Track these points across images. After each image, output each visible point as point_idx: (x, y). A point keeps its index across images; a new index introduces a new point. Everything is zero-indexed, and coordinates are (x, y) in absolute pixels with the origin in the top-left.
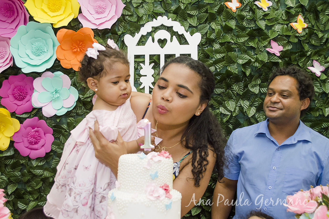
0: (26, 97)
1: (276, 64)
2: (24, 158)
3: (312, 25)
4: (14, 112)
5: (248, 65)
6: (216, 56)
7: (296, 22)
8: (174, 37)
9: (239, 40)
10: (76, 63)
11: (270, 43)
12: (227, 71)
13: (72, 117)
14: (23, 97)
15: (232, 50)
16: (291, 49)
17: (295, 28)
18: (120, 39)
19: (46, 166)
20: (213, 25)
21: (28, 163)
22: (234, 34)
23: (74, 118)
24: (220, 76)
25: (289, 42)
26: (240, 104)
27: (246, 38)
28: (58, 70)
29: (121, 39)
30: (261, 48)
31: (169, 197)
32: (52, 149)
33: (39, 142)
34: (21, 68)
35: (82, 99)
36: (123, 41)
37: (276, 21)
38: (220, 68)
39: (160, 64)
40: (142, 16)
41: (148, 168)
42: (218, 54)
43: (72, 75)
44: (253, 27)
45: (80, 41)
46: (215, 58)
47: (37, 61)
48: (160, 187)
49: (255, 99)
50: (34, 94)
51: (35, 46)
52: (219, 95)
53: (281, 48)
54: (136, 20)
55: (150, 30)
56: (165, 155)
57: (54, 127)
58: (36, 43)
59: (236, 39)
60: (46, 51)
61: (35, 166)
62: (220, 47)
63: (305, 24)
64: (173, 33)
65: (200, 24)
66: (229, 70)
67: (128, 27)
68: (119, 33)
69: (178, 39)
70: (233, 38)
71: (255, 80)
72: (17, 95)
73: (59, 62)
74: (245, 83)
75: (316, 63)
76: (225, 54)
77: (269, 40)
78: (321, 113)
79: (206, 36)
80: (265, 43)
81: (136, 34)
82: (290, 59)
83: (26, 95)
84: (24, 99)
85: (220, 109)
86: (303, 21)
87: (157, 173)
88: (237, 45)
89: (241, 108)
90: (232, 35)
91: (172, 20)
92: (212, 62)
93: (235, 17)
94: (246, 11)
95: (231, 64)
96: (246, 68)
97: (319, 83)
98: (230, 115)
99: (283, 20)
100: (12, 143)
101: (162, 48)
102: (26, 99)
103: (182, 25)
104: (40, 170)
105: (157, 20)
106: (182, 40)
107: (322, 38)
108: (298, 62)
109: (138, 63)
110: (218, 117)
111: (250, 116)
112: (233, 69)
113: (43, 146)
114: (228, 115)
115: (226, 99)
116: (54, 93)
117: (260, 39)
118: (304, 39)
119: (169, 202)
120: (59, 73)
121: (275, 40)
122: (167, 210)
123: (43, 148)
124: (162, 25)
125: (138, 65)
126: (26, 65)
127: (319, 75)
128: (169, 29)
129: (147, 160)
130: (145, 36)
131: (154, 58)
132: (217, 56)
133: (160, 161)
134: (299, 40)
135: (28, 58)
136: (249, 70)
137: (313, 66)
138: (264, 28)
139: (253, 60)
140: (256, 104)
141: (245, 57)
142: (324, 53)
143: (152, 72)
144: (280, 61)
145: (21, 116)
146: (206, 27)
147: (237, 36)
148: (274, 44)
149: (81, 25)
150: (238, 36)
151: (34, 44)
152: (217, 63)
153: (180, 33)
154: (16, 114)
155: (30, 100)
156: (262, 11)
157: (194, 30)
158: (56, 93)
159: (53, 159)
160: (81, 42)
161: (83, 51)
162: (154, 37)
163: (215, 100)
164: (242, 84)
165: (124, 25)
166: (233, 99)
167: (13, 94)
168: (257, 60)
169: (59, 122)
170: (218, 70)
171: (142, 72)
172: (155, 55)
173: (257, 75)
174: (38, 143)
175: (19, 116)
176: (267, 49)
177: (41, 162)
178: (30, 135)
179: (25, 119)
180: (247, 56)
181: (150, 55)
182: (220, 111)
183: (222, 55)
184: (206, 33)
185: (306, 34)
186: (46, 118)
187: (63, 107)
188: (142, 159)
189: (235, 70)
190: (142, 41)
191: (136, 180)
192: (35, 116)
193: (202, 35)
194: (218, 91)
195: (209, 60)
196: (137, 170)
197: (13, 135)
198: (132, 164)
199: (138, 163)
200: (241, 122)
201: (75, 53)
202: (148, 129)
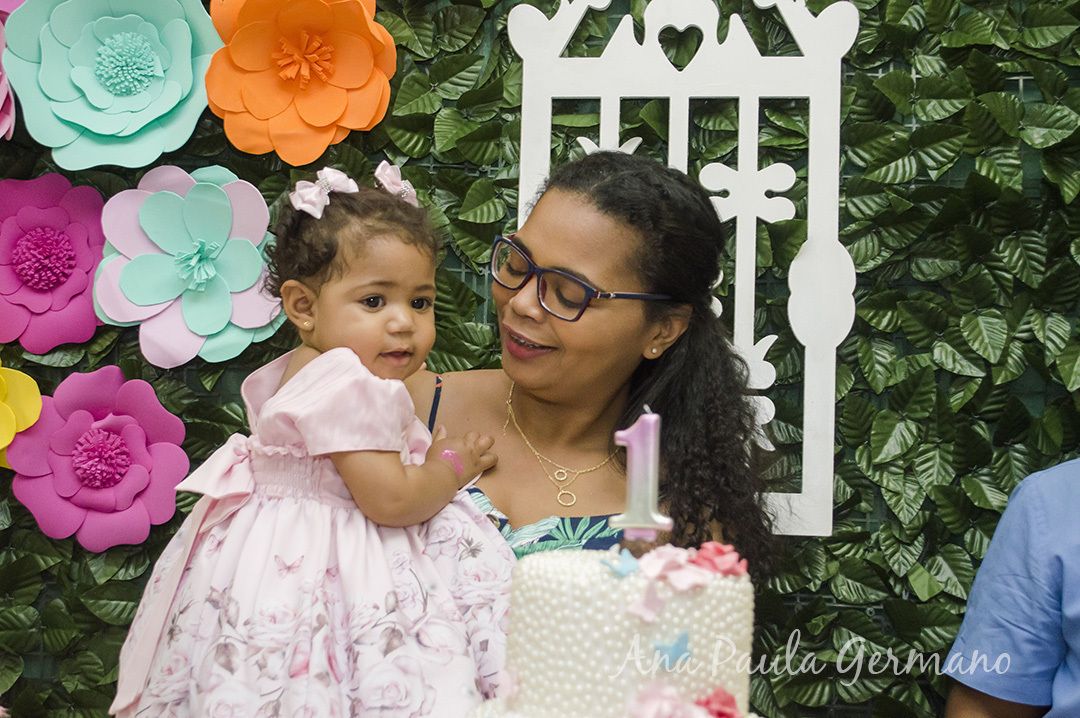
0: (67, 276)
2: (56, 545)
4: (16, 342)
5: (1071, 155)
6: (923, 108)
8: (735, 19)
9: (1033, 35)
10: (292, 132)
12: (975, 175)
14: (54, 274)
15: (1001, 83)
18: (487, 25)
21: (70, 568)
22: (1009, 9)
24: (941, 203)
26: (1030, 330)
27: (1067, 31)
28: (211, 162)
29: (493, 27)
32: (177, 509)
33: (122, 475)
34: (50, 149)
36: (503, 36)
38: (943, 164)
39: (666, 143)
41: (649, 616)
42: (934, 102)
43: (274, 185)
45: (313, 32)
46: (919, 121)
47: (118, 116)
48: (699, 703)
50: (104, 264)
51: (109, 52)
52: (934, 286)
56: (718, 560)
57: (190, 411)
58: (117, 36)
59: (1020, 31)
60: (161, 74)
61: (102, 581)
62: (943, 69)
64: (732, 4)
66: (983, 173)
69: (754, 29)
70: (1008, 28)
72: (30, 268)
73: (220, 122)
74: (1055, 235)
76: (967, 102)
79: (883, 18)
81: (565, 2)
83: (71, 267)
84: (58, 284)
85: (937, 351)
87: (684, 639)
88: (1025, 62)
89: (1033, 347)
90: (1002, 12)
92: (904, 135)
95: (996, 144)
96: (1063, 168)
98: (979, 381)
101: (679, 67)
102: (69, 286)
104: (124, 603)
106: (772, 34)
109: (568, 136)
110: (927, 388)
111: (1072, 388)
112: (1003, 170)
113: (138, 495)
114: (971, 378)
115: (967, 308)
116: (193, 262)
120: (218, 173)
123: (139, 503)
125: (570, 143)
126: (71, 134)
129: (642, 583)
130: (601, 12)
131: (643, 113)
132: (929, 108)
133: (698, 589)
135: (80, 102)
136: (1075, 176)
141: (1058, 114)
145: (46, 361)
147: (1024, 17)
150: (1029, 21)
151: (108, 41)
152: (930, 143)
153: (761, 3)
154: (23, 350)
155: (84, 291)
158: (200, 260)
160: (318, 38)
161: (324, 77)
162: (642, 20)
163: (915, 311)
164: (1038, 240)
166: (998, 307)
167: (12, 264)
169: (214, 388)
170: (933, 175)
172: (646, 100)
174: (117, 482)
175: (35, 359)
177: (126, 564)
178: (82, 445)
179: (64, 372)
180: (1067, 111)
181: (624, 101)
182: (933, 361)
183: (951, 107)
184: (882, 3)
186: (153, 372)
187: (230, 323)
188: (618, 575)
189: (1011, 175)
190: (591, 38)
191: (594, 671)
192: (108, 360)
193: (862, 11)
194: (930, 267)
195: (890, 126)
196: (598, 626)
197: (9, 447)
198: (576, 599)
199: (603, 596)
200: (1034, 414)
201: (287, 85)
202: (644, 445)
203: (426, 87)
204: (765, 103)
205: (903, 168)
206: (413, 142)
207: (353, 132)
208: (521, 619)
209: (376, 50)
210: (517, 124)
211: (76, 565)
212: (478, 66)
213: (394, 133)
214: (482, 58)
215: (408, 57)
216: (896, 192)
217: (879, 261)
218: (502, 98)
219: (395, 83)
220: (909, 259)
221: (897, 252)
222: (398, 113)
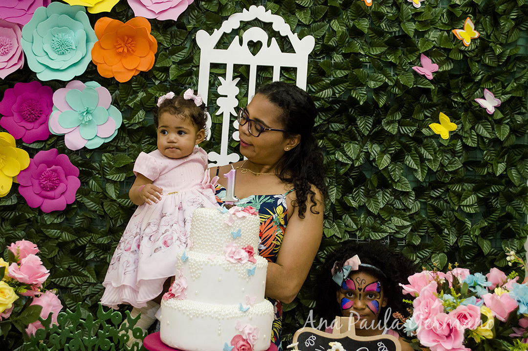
0: (39, 117)
1: (427, 91)
2: (33, 209)
3: (487, 34)
4: (21, 139)
5: (383, 91)
6: (335, 73)
7: (463, 28)
8: (274, 39)
9: (373, 50)
10: (120, 71)
11: (419, 58)
12: (351, 97)
13: (109, 152)
14: (35, 116)
15: (361, 66)
16: (451, 69)
17: (460, 38)
18: (189, 36)
19: (65, 225)
20: (335, 25)
21: (37, 218)
22: (365, 40)
23: (113, 154)
24: (339, 105)
25: (449, 60)
26: (367, 149)
27: (384, 49)
28: (91, 80)
29: (191, 37)
30: (405, 65)
31: (253, 262)
32: (76, 200)
33: (57, 187)
34: (36, 73)
35: (127, 126)
36: (194, 41)
37: (433, 25)
38: (341, 92)
39: (249, 80)
40: (227, 4)
41: (230, 224)
42: (339, 71)
43: (113, 88)
44: (395, 32)
45: (129, 37)
46: (333, 77)
47: (59, 62)
48: (243, 249)
49: (390, 143)
50: (52, 113)
51: (57, 40)
52: (337, 132)
53: (436, 67)
54: (215, 9)
55: (237, 26)
56: (250, 210)
57: (81, 165)
58: (60, 34)
59: (369, 48)
60: (75, 48)
61: (48, 223)
62: (343, 60)
63: (476, 32)
64: (273, 34)
65: (315, 22)
66: (354, 96)
67: (204, 19)
68: (190, 27)
69: (280, 43)
70: (364, 47)
71: (393, 114)
72: (27, 114)
73: (96, 67)
74: (377, 118)
75: (488, 94)
76: (349, 71)
77: (417, 53)
78: (490, 171)
79: (323, 41)
80: (412, 58)
81: (216, 30)
82: (449, 86)
83: (41, 114)
84: (36, 119)
85: (337, 155)
86: (473, 27)
87: (240, 231)
88: (369, 58)
89: (367, 155)
90: (363, 41)
91: (272, 13)
92: (329, 82)
93: (369, 15)
94: (387, 5)
95: (358, 86)
96: (380, 95)
97: (491, 125)
98: (350, 165)
99: (442, 23)
100: (15, 186)
101: (254, 54)
102: (40, 120)
103: (287, 21)
104: (56, 231)
105: (248, 10)
106: (286, 46)
107: (501, 55)
108: (460, 90)
109: (215, 76)
110: (333, 167)
111: (381, 168)
112: (361, 96)
113: (63, 194)
114: (348, 164)
115: (346, 140)
116: (85, 114)
117: (405, 52)
118: (473, 55)
119: (253, 266)
120: (94, 84)
121: (428, 54)
122: (249, 276)
123: (63, 197)
124: (256, 19)
125: (216, 79)
126: (43, 68)
127: (492, 112)
128: (267, 27)
129: (229, 215)
130: (228, 34)
131: (240, 70)
132: (337, 73)
133: (244, 217)
134: (465, 56)
135: (46, 56)
136: (384, 98)
137: (483, 98)
138: (412, 34)
139: (390, 84)
140: (392, 150)
141: (379, 77)
142: (503, 79)
143: (237, 91)
144: (433, 87)
145: (31, 146)
146: (323, 26)
147: (370, 43)
148: (425, 60)
149: (130, 10)
150: (372, 45)
151: (56, 36)
152: (337, 85)
153: (283, 34)
154: (23, 142)
155: (45, 122)
156: (412, 8)
157: (304, 30)
158: (86, 114)
159: (76, 214)
160: (131, 39)
161: (132, 52)
162: (242, 38)
163: (330, 140)
164: (370, 120)
165: (197, 16)
166: (358, 141)
167: (20, 112)
168: (397, 84)
169: (90, 158)
170: (337, 95)
171: (220, 90)
172: (242, 65)
173: (396, 106)
174: (55, 189)
175: (27, 145)
176: (414, 68)
177: (58, 217)
178: (43, 176)
180: (382, 76)
181: (234, 65)
182: (335, 158)
183: (345, 73)
184: (323, 37)
185: (477, 47)
186: (69, 151)
187: (96, 135)
188: (222, 213)
189: (363, 97)
190: (224, 43)
191: (214, 239)
192: (53, 146)
193: (316, 39)
194: (336, 126)
195: (324, 78)
196: (216, 227)
197: (18, 175)
198: (210, 219)
199: (218, 218)
200: (368, 176)
201: (119, 54)
202: (232, 178)
203: (167, 57)
204: (282, 68)
205: (327, 93)
206: (162, 76)
207: (141, 71)
208: (195, 225)
209: (151, 44)
210: (198, 72)
211: (39, 217)
212: (185, 51)
213: (155, 73)
214: (187, 48)
215: (161, 46)
216: (325, 101)
217: (318, 124)
218: (193, 62)
219: (156, 56)
220: (328, 123)
221: (325, 121)
222: (158, 66)
